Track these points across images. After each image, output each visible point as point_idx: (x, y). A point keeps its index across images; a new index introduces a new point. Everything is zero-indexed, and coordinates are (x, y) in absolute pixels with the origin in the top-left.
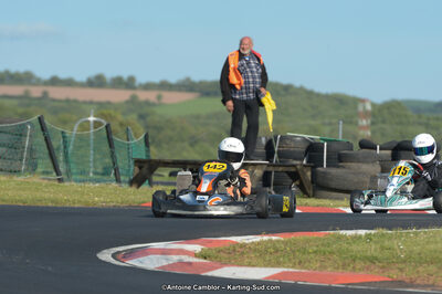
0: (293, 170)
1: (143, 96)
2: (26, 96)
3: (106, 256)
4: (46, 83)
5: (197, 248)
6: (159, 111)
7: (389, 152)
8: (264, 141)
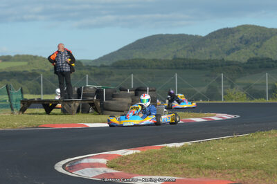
0: (92, 102)
3: (59, 167)
7: (133, 92)
8: (76, 89)
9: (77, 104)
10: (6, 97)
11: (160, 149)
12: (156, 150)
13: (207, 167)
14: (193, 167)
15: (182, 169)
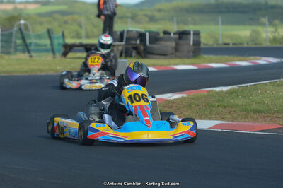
0: (135, 46)
7: (177, 36)
8: (119, 33)
9: (120, 48)
10: (47, 42)
11: (206, 93)
12: (202, 94)
13: (256, 111)
14: (241, 111)
15: (230, 113)
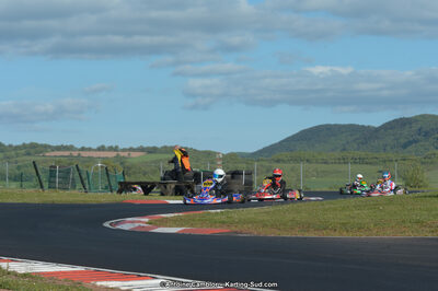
1: (122, 154)
2: (71, 156)
3: (107, 224)
4: (79, 150)
5: (146, 220)
6: (129, 160)
